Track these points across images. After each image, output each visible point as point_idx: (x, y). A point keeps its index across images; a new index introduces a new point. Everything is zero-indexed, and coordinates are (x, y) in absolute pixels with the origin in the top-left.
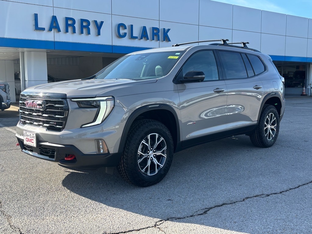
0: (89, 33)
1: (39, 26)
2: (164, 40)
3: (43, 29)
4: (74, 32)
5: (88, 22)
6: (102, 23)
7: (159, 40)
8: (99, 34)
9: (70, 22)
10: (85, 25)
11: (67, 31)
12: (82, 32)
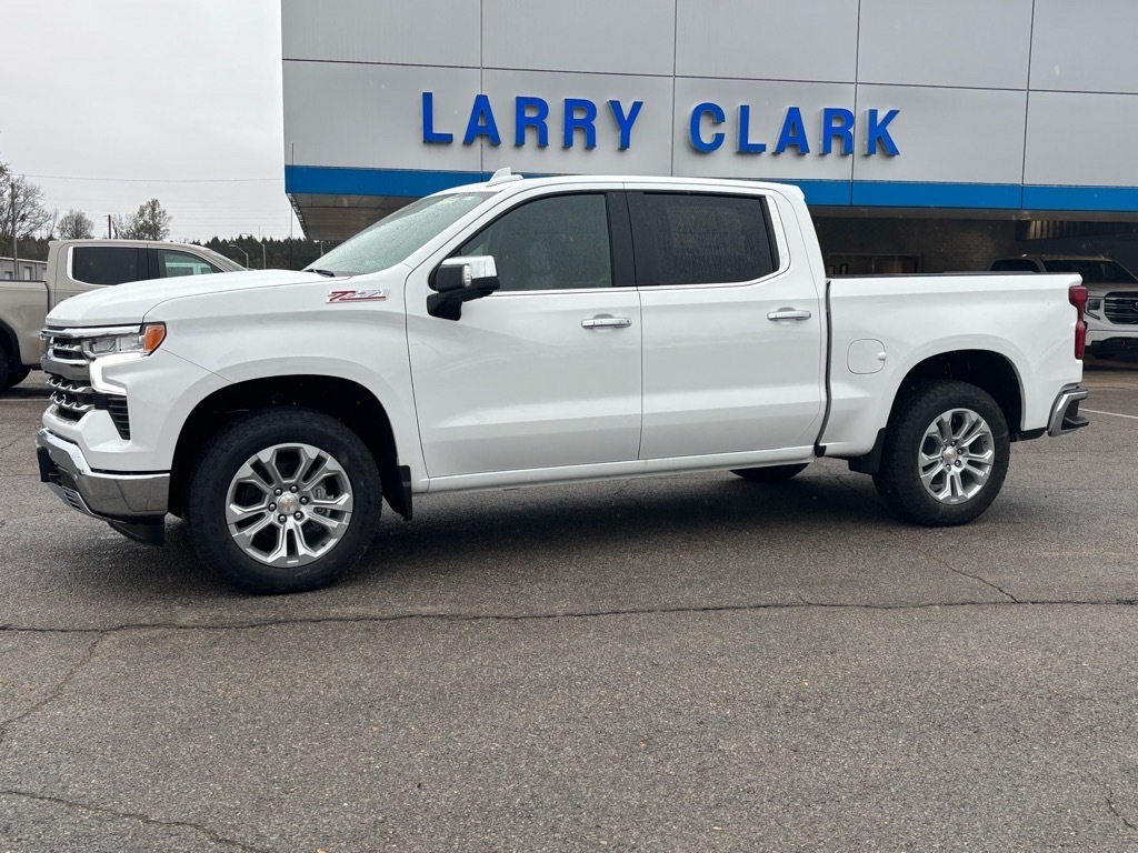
0: (590, 145)
1: (437, 130)
2: (871, 151)
3: (446, 140)
4: (543, 143)
5: (589, 108)
6: (637, 106)
7: (852, 153)
8: (624, 145)
9: (530, 114)
10: (580, 119)
11: (519, 142)
12: (568, 144)
